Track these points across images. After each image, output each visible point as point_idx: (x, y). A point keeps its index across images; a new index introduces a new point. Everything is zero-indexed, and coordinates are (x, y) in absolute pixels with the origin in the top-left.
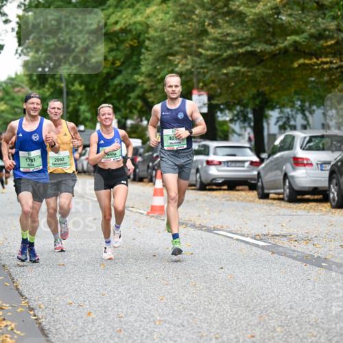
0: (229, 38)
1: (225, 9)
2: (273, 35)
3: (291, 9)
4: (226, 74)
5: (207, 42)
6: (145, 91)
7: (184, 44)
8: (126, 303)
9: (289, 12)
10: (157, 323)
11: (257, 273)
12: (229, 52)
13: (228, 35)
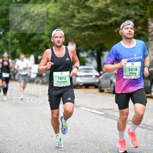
0: (85, 19)
1: (83, 6)
2: (106, 17)
3: (114, 5)
4: (84, 35)
5: (75, 21)
6: (47, 43)
7: (65, 21)
8: (38, 140)
9: (113, 6)
10: (53, 150)
11: (99, 126)
12: (85, 25)
13: (85, 17)
